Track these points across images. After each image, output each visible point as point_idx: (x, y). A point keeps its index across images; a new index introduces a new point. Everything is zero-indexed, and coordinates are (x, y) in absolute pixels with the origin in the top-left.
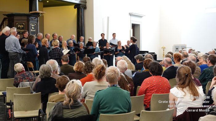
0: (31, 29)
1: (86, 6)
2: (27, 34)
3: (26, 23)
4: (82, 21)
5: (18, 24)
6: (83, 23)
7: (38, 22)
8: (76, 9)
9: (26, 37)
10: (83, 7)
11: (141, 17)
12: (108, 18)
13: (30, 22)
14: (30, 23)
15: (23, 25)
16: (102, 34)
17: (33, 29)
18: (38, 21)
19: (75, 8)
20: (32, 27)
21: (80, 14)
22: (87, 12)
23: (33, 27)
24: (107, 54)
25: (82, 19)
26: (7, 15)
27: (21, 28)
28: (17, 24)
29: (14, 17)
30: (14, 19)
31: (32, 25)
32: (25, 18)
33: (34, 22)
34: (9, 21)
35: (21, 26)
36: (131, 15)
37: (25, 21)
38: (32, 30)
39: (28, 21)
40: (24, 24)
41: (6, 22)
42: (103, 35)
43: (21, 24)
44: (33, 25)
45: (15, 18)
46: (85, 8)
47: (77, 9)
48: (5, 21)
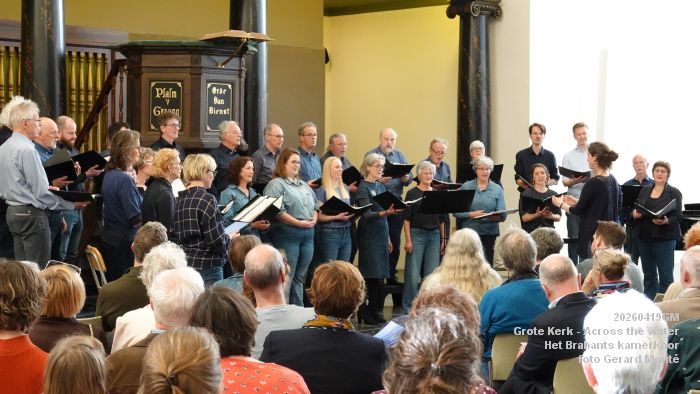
0: (211, 103)
1: (499, 8)
2: (174, 125)
3: (188, 83)
4: (477, 71)
5: (157, 86)
6: (483, 79)
7: (240, 77)
8: (458, 17)
9: (171, 142)
10: (482, 9)
13: (204, 77)
14: (203, 81)
15: (176, 88)
16: (535, 125)
17: (217, 107)
18: (240, 71)
19: (451, 15)
20: (211, 96)
21: (474, 39)
23: (220, 97)
24: (536, 215)
25: (478, 63)
26: (123, 49)
27: (168, 102)
28: (153, 84)
29: (143, 56)
30: (143, 64)
31: (214, 90)
32: (184, 60)
33: (226, 78)
34: (130, 72)
35: (167, 95)
37: (186, 75)
38: (211, 110)
39: (196, 72)
40: (179, 84)
41: (122, 78)
42: (536, 129)
43: (167, 87)
44: (218, 87)
45: (147, 60)
46: (495, 13)
47: (461, 18)
48: (119, 74)
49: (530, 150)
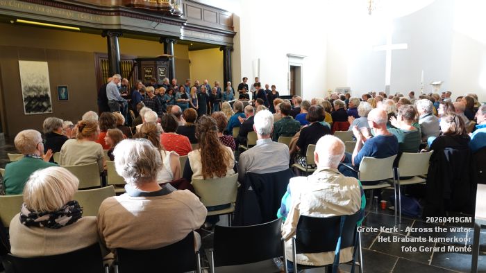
3: (154, 68)
4: (228, 64)
6: (230, 67)
7: (167, 66)
10: (229, 49)
11: (303, 58)
12: (259, 60)
14: (158, 68)
17: (162, 74)
19: (221, 50)
20: (160, 72)
21: (227, 56)
22: (234, 54)
23: (162, 72)
25: (228, 62)
26: (136, 60)
28: (144, 69)
29: (141, 61)
30: (142, 64)
31: (161, 70)
32: (152, 62)
33: (164, 67)
34: (138, 66)
35: (148, 71)
36: (289, 56)
37: (153, 66)
38: (160, 75)
39: (156, 65)
40: (151, 69)
42: (246, 79)
43: (148, 69)
45: (143, 62)
46: (232, 49)
47: (223, 51)
48: (135, 66)
49: (242, 84)
